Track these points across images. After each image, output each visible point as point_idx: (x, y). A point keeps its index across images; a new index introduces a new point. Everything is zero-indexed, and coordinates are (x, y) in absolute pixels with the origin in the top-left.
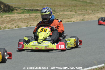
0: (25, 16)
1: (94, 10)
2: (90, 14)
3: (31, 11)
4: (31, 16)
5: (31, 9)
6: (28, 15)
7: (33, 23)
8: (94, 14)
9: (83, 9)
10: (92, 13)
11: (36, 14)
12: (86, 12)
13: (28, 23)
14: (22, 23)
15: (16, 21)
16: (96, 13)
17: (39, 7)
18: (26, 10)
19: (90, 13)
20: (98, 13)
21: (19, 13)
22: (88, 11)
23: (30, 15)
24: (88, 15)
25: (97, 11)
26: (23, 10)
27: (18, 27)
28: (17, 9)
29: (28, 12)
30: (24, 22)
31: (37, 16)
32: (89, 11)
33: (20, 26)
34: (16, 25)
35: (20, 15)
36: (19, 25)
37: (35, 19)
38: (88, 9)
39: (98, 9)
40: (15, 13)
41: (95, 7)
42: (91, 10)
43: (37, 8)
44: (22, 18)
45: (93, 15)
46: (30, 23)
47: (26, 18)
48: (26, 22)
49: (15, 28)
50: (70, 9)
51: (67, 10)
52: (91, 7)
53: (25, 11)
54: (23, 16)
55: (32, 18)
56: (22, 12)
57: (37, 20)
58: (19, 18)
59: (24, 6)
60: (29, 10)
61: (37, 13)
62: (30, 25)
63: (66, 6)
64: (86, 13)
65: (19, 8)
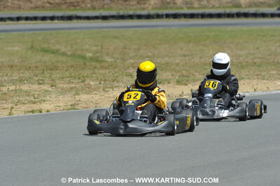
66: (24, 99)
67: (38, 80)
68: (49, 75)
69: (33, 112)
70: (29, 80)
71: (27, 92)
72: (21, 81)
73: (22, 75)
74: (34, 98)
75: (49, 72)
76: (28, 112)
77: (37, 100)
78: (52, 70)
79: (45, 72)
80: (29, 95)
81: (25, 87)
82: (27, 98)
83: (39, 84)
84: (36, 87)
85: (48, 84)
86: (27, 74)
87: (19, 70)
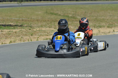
66: (43, 34)
67: (49, 26)
68: (53, 24)
69: (47, 39)
70: (45, 26)
71: (44, 31)
72: (42, 26)
73: (42, 24)
74: (48, 33)
75: (54, 22)
76: (45, 39)
77: (48, 34)
78: (55, 22)
79: (52, 23)
80: (45, 32)
81: (43, 29)
82: (45, 33)
83: (49, 27)
84: (48, 29)
85: (53, 28)
86: (44, 23)
87: (41, 22)
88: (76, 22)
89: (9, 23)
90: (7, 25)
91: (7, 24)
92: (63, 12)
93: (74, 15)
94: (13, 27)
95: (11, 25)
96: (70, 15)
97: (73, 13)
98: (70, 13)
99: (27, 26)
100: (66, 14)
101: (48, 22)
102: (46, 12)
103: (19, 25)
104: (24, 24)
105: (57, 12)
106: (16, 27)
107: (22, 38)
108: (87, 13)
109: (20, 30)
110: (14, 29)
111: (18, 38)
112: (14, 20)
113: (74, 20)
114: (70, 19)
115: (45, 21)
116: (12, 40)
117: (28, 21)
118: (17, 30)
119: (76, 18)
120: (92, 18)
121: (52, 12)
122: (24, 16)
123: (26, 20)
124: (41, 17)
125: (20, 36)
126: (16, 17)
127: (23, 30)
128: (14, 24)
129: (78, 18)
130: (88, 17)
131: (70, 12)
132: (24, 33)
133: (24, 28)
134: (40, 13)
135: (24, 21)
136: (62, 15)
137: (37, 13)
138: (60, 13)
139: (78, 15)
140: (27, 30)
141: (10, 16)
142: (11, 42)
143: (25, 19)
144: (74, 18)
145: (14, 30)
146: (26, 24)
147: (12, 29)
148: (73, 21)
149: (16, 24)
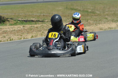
0: (19, 27)
1: (96, 21)
2: (92, 25)
3: (25, 23)
4: (24, 28)
5: (24, 19)
6: (22, 26)
7: (27, 36)
8: (96, 24)
9: (84, 20)
10: (94, 24)
11: (30, 26)
12: (87, 22)
13: (21, 36)
14: (15, 35)
15: (8, 33)
16: (98, 24)
17: (34, 18)
18: (19, 20)
19: (91, 23)
20: (101, 23)
21: (12, 25)
22: (89, 21)
23: (23, 26)
24: (89, 26)
25: (100, 21)
26: (16, 21)
27: (10, 40)
28: (9, 20)
29: (22, 23)
30: (17, 34)
31: (31, 28)
32: (91, 22)
33: (13, 39)
34: (8, 38)
35: (12, 26)
36: (11, 38)
37: (29, 31)
38: (89, 19)
39: (101, 19)
40: (7, 24)
41: (97, 17)
42: (93, 20)
43: (32, 19)
44: (14, 30)
45: (95, 26)
46: (23, 35)
47: (19, 30)
48: (19, 35)
49: (7, 41)
50: (68, 19)
51: (66, 20)
52: (93, 17)
53: (18, 22)
54: (16, 27)
55: (26, 29)
56: (15, 23)
57: (31, 33)
58: (11, 29)
59: (17, 17)
60: (22, 21)
61: (31, 24)
62: (23, 38)
63: (64, 17)
64: (87, 24)
65: (11, 19)
88: (95, 17)
89: (31, 18)
90: (29, 21)
91: (29, 19)
92: (83, 7)
93: (93, 10)
94: (34, 23)
95: (32, 21)
96: (90, 11)
97: (92, 8)
98: (89, 9)
99: (48, 21)
100: (86, 10)
101: (68, 17)
102: (67, 8)
103: (40, 21)
104: (45, 20)
105: (77, 7)
106: (37, 22)
107: (43, 32)
108: (106, 8)
109: (41, 25)
110: (36, 24)
111: (39, 33)
112: (36, 15)
113: (93, 14)
114: (89, 14)
115: (66, 16)
116: (34, 35)
117: (49, 16)
118: (39, 25)
119: (95, 13)
120: (111, 13)
121: (72, 7)
122: (45, 12)
123: (47, 16)
124: (62, 13)
125: (41, 31)
126: (38, 13)
127: (44, 25)
128: (35, 20)
129: (97, 13)
130: (107, 12)
131: (89, 7)
132: (45, 28)
133: (45, 24)
134: (60, 8)
135: (45, 17)
136: (82, 10)
137: (57, 8)
138: (79, 8)
139: (97, 10)
140: (48, 25)
141: (31, 12)
142: (32, 37)
143: (47, 14)
144: (93, 13)
145: (36, 26)
146: (47, 19)
147: (34, 24)
148: (92, 16)
149: (37, 20)
